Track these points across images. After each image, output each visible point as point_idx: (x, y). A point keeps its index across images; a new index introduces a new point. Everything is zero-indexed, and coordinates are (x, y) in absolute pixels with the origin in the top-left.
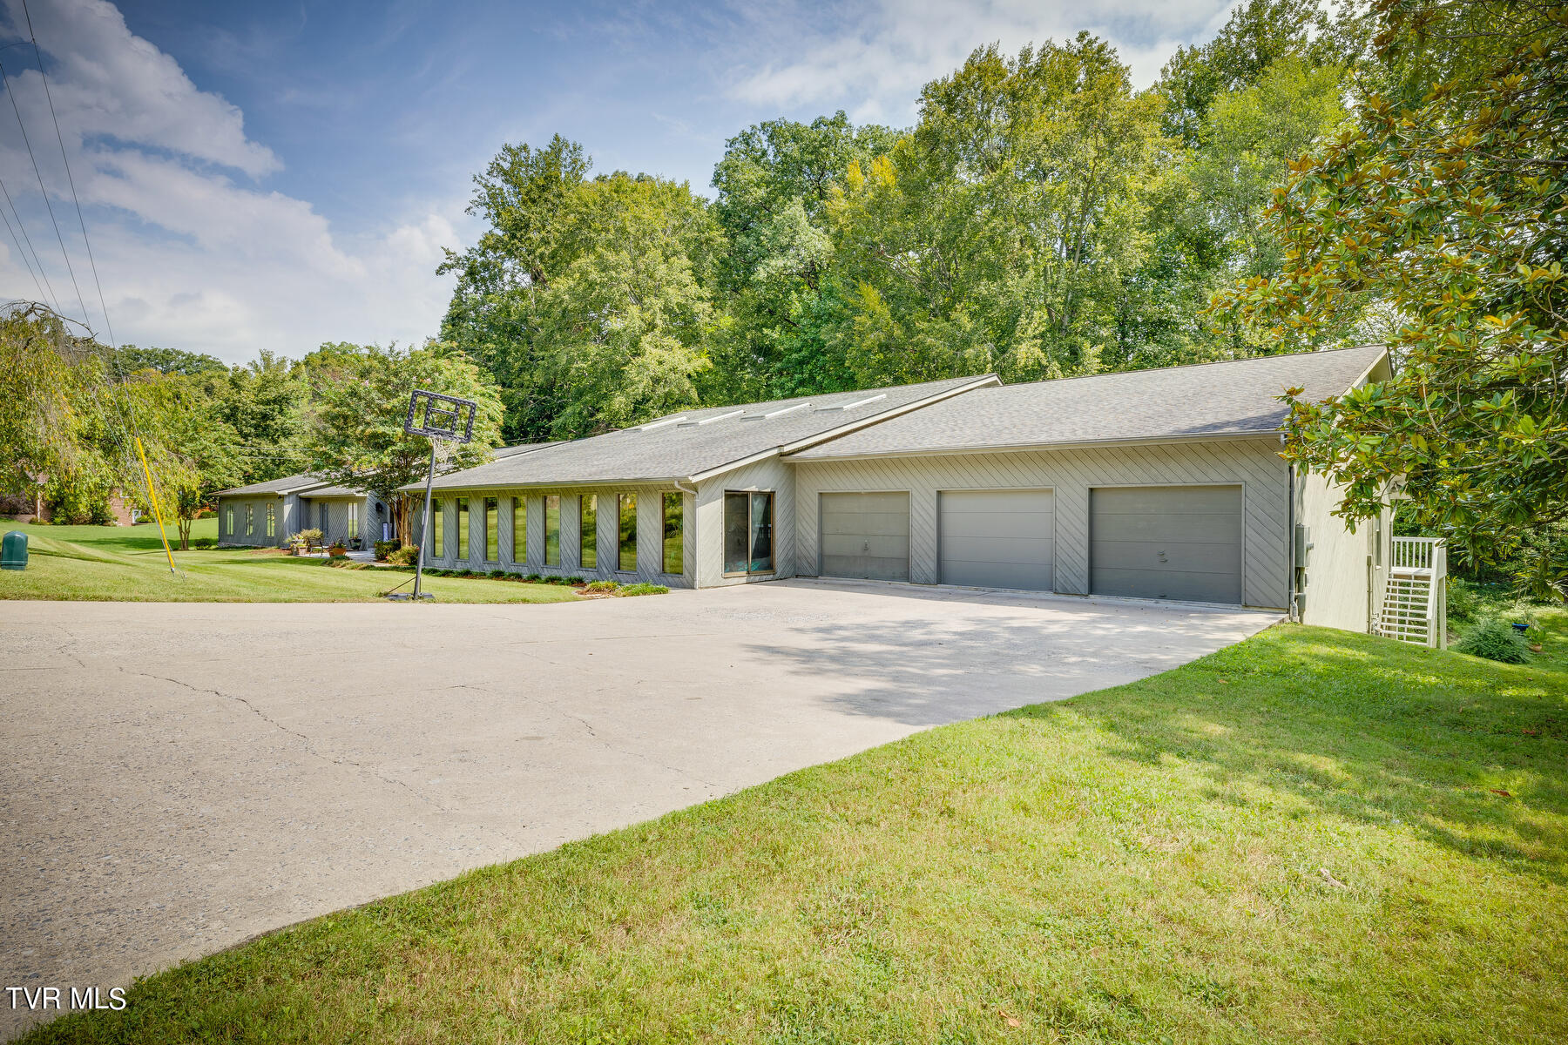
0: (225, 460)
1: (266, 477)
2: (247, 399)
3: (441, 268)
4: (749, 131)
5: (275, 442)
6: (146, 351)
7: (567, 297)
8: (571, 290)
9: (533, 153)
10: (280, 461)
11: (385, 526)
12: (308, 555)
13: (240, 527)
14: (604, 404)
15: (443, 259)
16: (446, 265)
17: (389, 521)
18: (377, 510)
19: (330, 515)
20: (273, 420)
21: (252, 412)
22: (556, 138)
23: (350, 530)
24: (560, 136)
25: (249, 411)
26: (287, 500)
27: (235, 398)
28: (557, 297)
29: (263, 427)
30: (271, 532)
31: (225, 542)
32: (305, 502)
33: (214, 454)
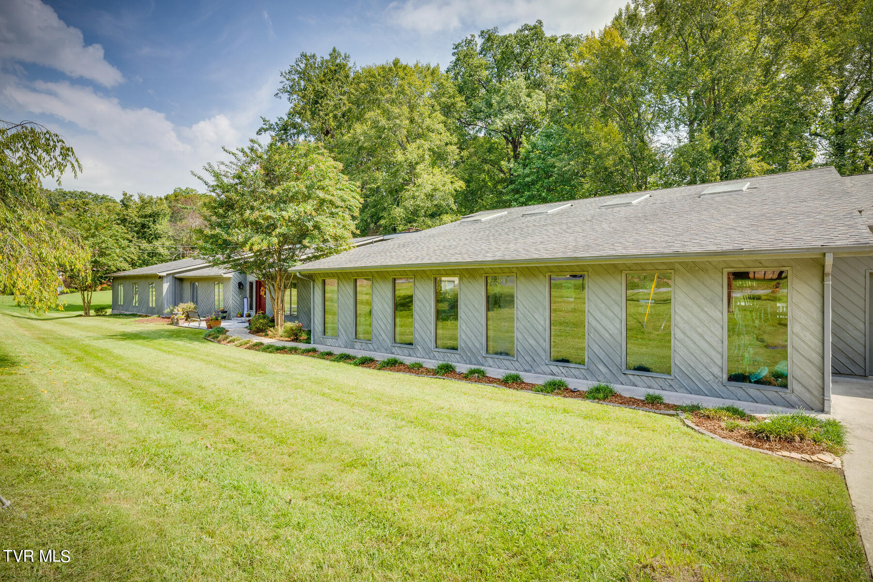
0: (118, 251)
1: (144, 264)
2: (133, 214)
3: (260, 130)
4: (469, 38)
5: (150, 242)
6: (70, 192)
7: (362, 138)
8: (365, 133)
9: (319, 60)
10: (153, 254)
11: (245, 300)
12: (186, 324)
13: (128, 299)
14: (385, 214)
15: (261, 124)
16: (263, 129)
17: (248, 295)
18: (239, 288)
19: (199, 292)
20: (149, 228)
21: (136, 222)
22: (334, 50)
23: (217, 303)
24: (337, 49)
25: (134, 222)
26: (165, 280)
27: (125, 213)
28: (354, 139)
29: (143, 231)
30: (152, 304)
31: (119, 311)
32: (179, 280)
33: (110, 246)
